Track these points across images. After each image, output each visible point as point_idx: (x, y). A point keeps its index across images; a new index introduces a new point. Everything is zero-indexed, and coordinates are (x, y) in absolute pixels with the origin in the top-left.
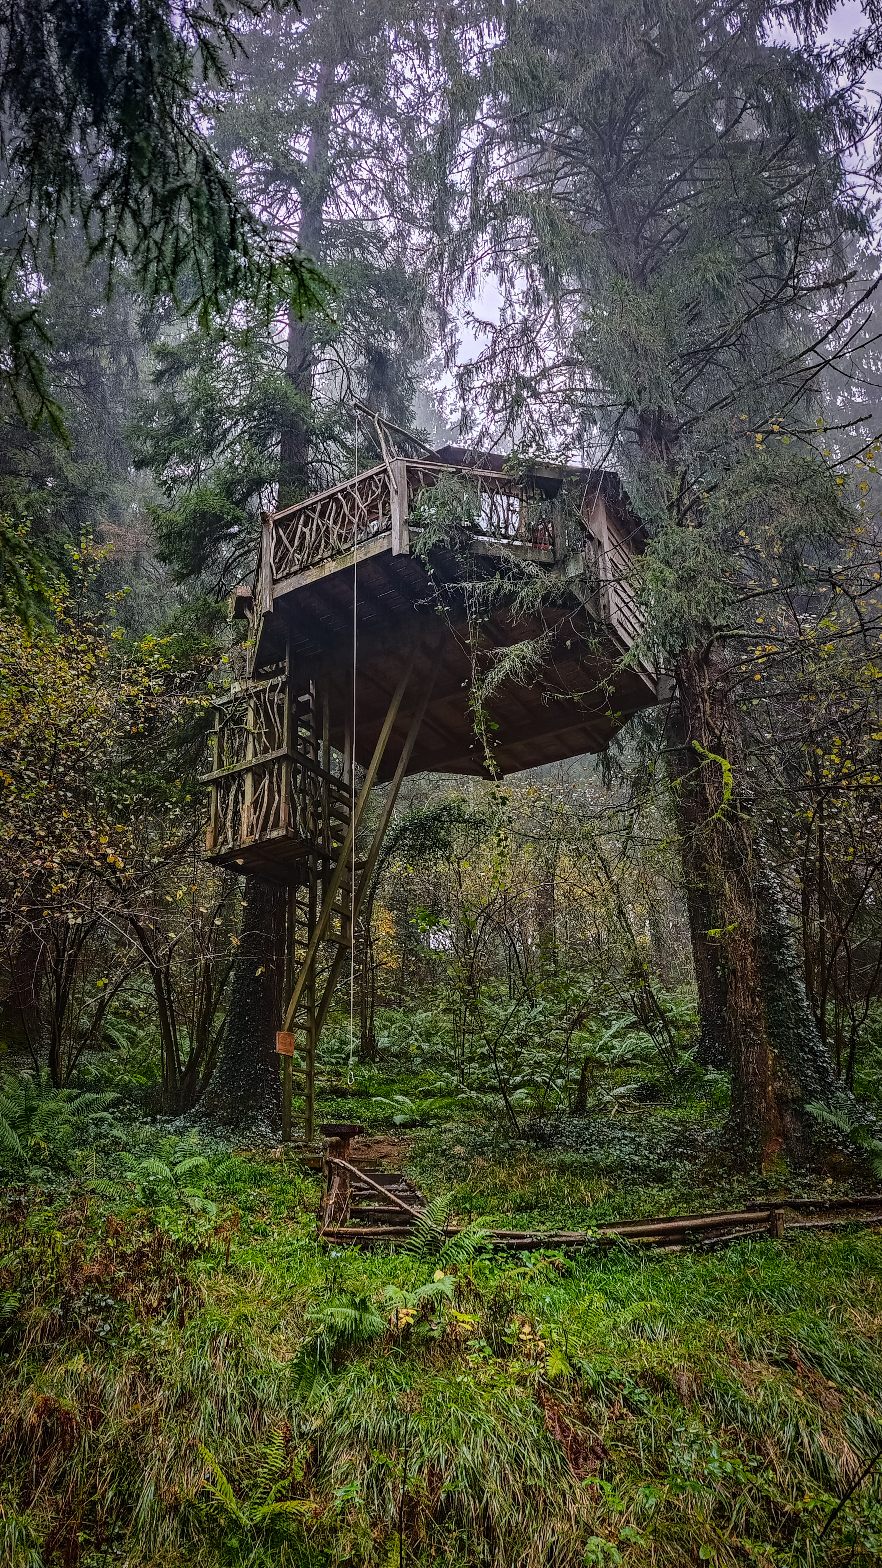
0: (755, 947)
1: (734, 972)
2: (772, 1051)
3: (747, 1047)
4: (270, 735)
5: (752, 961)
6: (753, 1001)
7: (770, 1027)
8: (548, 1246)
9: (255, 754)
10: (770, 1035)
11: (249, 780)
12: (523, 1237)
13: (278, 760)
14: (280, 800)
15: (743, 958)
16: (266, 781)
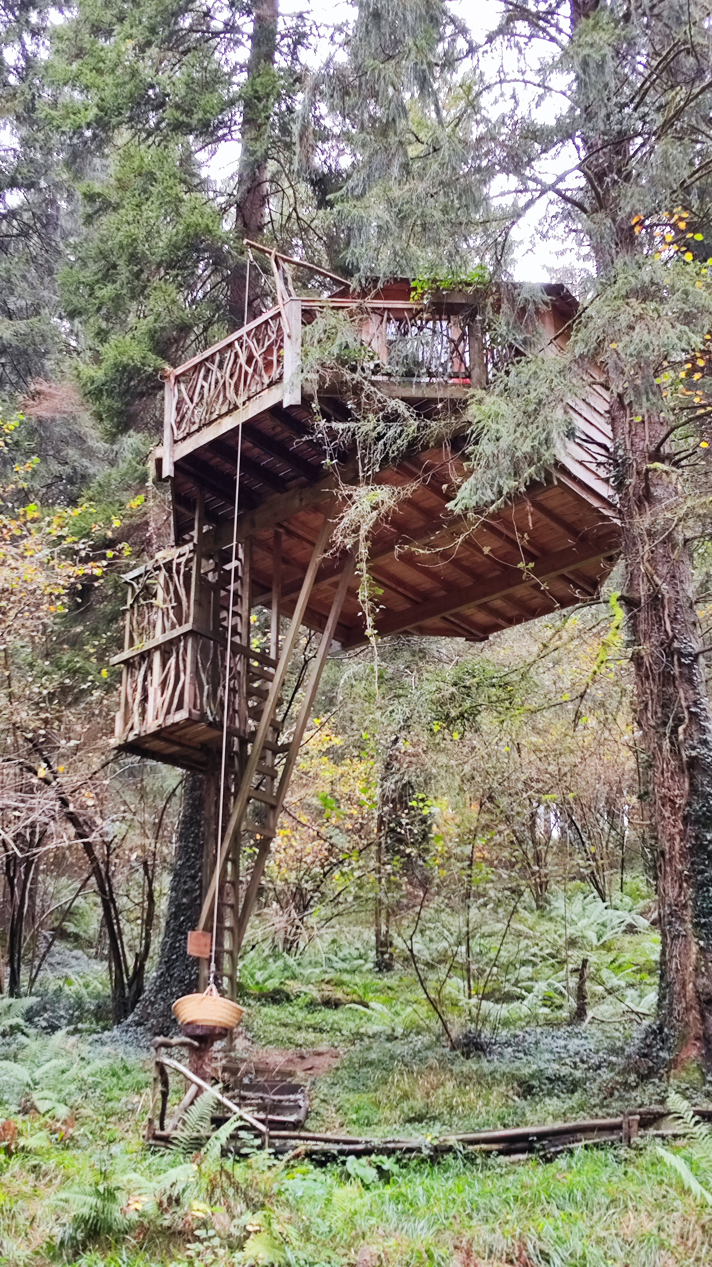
0: (685, 825)
1: (662, 853)
2: (698, 944)
3: (672, 940)
4: (178, 610)
5: (681, 840)
6: (681, 887)
7: (697, 916)
8: (381, 1151)
9: (164, 631)
10: (696, 925)
11: (157, 658)
12: (357, 1143)
13: (185, 635)
14: (186, 678)
15: (672, 838)
16: (172, 661)
